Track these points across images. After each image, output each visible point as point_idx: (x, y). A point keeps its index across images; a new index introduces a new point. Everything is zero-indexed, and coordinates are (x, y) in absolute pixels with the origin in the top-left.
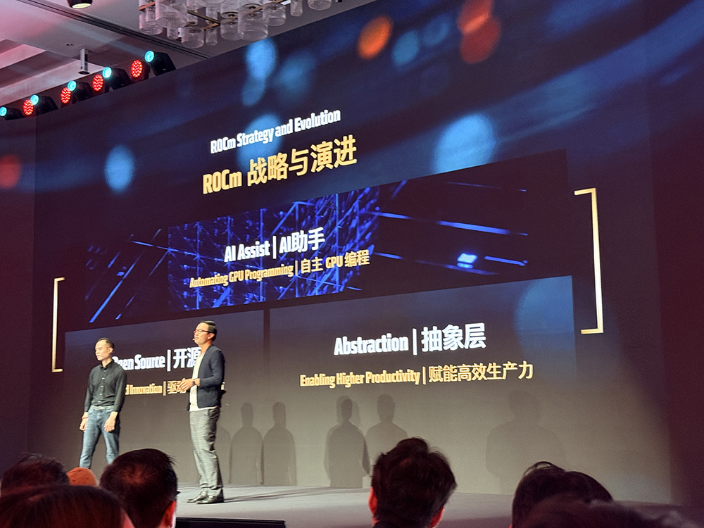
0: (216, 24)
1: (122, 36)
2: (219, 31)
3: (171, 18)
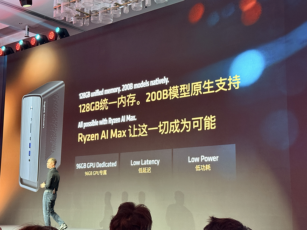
0: (89, 16)
2: (90, 19)
3: (68, 13)
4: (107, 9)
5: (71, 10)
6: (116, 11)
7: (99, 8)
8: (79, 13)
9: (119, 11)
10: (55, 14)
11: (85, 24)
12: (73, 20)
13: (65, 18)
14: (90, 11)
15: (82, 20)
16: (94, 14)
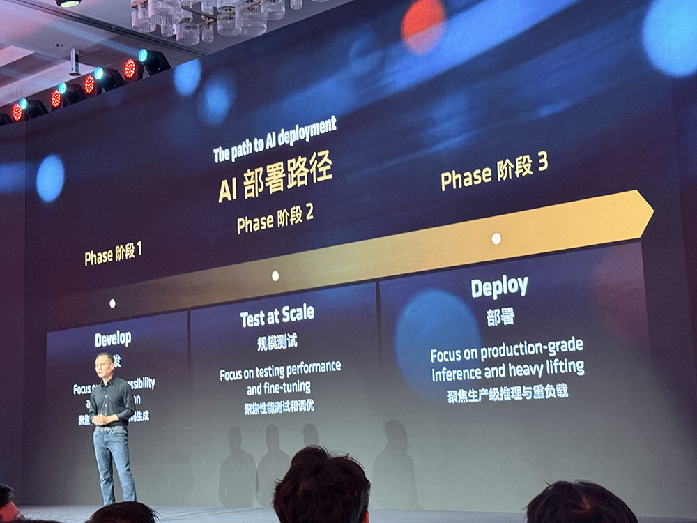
0: (211, 20)
1: (114, 35)
2: (215, 26)
3: (165, 15)
5: (170, 7)
6: (273, 5)
8: (190, 16)
9: (281, 4)
10: (135, 20)
11: (203, 38)
12: (176, 30)
13: (158, 27)
14: (215, 8)
15: (198, 30)
16: (224, 14)
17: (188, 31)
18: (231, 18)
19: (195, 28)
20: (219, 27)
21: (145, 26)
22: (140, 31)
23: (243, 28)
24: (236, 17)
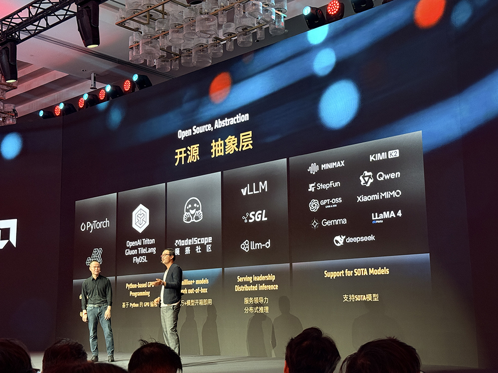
0: (178, 57)
1: (117, 65)
2: (180, 61)
3: (149, 53)
4: (203, 46)
5: (153, 49)
6: (215, 48)
7: (193, 45)
8: (165, 54)
9: (220, 48)
10: (132, 56)
11: (172, 68)
12: (156, 62)
13: (146, 61)
14: (180, 50)
15: (169, 63)
16: (186, 53)
17: (163, 63)
18: (189, 56)
19: (168, 61)
20: (182, 61)
21: (137, 60)
22: (134, 63)
23: (197, 62)
24: (193, 55)
